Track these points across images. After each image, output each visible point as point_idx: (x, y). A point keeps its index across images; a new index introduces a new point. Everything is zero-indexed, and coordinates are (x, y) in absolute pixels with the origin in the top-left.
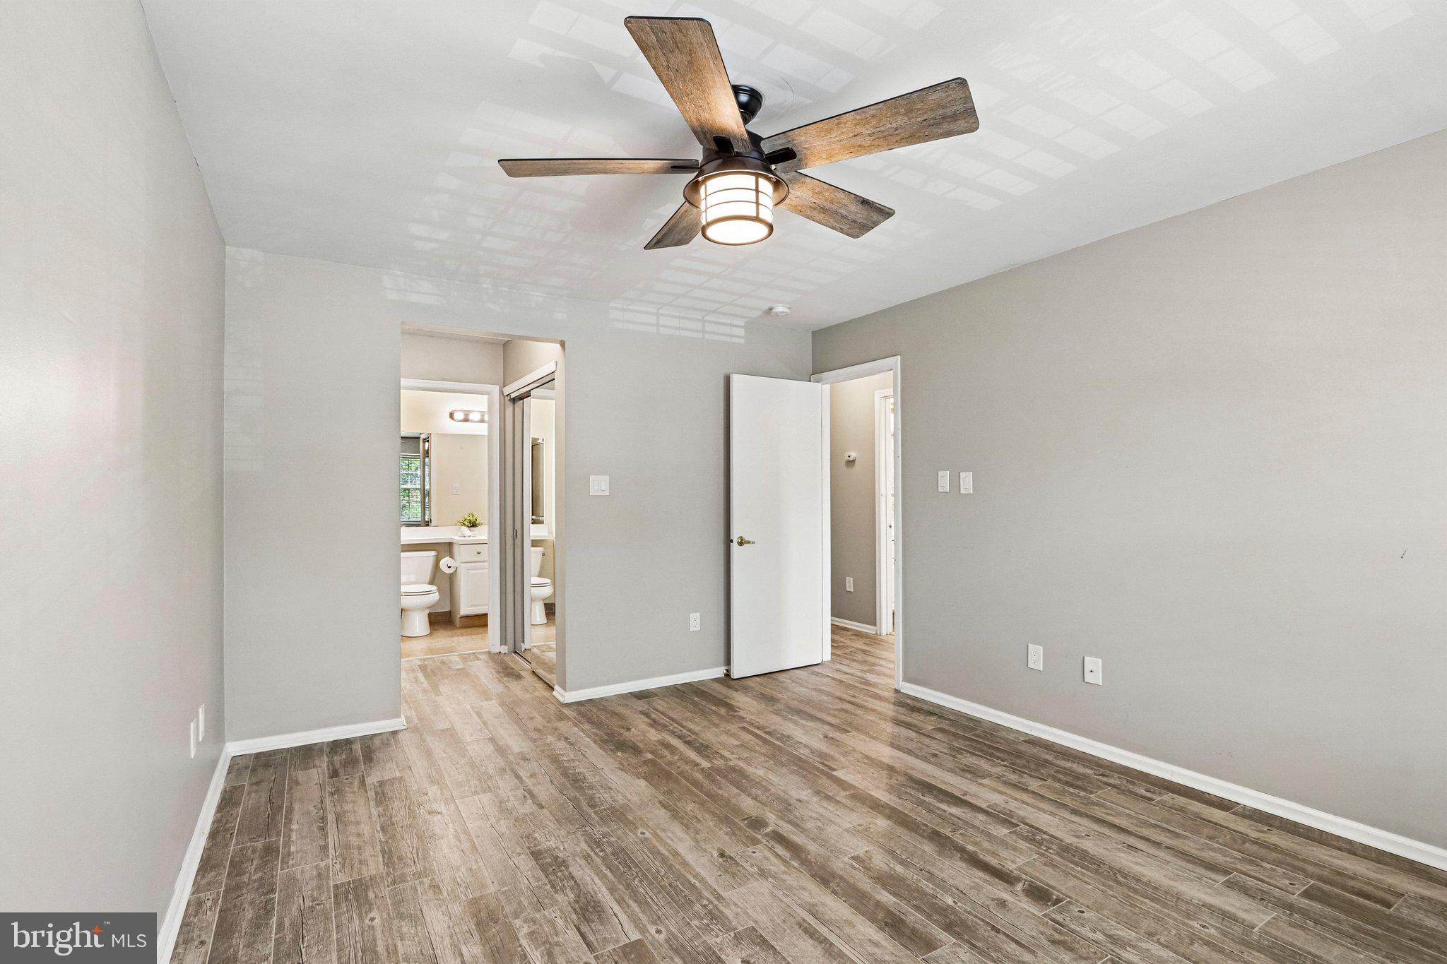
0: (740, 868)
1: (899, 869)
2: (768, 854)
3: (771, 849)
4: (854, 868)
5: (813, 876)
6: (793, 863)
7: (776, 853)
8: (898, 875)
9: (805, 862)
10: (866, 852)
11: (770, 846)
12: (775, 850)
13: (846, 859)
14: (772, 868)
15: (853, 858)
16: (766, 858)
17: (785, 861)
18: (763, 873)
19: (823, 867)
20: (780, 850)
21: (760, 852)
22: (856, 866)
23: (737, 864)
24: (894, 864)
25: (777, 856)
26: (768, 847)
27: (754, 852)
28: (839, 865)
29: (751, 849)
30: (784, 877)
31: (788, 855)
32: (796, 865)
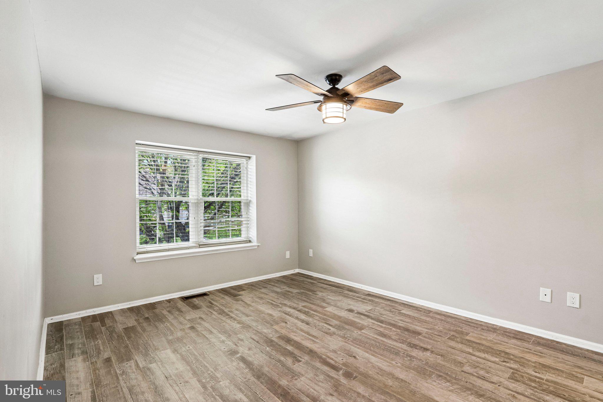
0: (345, 353)
1: (282, 358)
2: (337, 360)
3: (336, 362)
4: (300, 357)
5: (316, 353)
6: (325, 357)
7: (333, 360)
8: (283, 356)
9: (320, 358)
10: (295, 364)
11: (337, 364)
12: (334, 362)
13: (303, 360)
14: (332, 354)
15: (300, 361)
16: (336, 357)
17: (328, 357)
18: (335, 351)
19: (313, 356)
20: (332, 362)
21: (340, 360)
22: (299, 358)
23: (346, 354)
24: (284, 360)
25: (332, 359)
26: (338, 363)
27: (342, 360)
28: (306, 358)
29: (344, 361)
30: (327, 351)
31: (328, 360)
32: (323, 356)
